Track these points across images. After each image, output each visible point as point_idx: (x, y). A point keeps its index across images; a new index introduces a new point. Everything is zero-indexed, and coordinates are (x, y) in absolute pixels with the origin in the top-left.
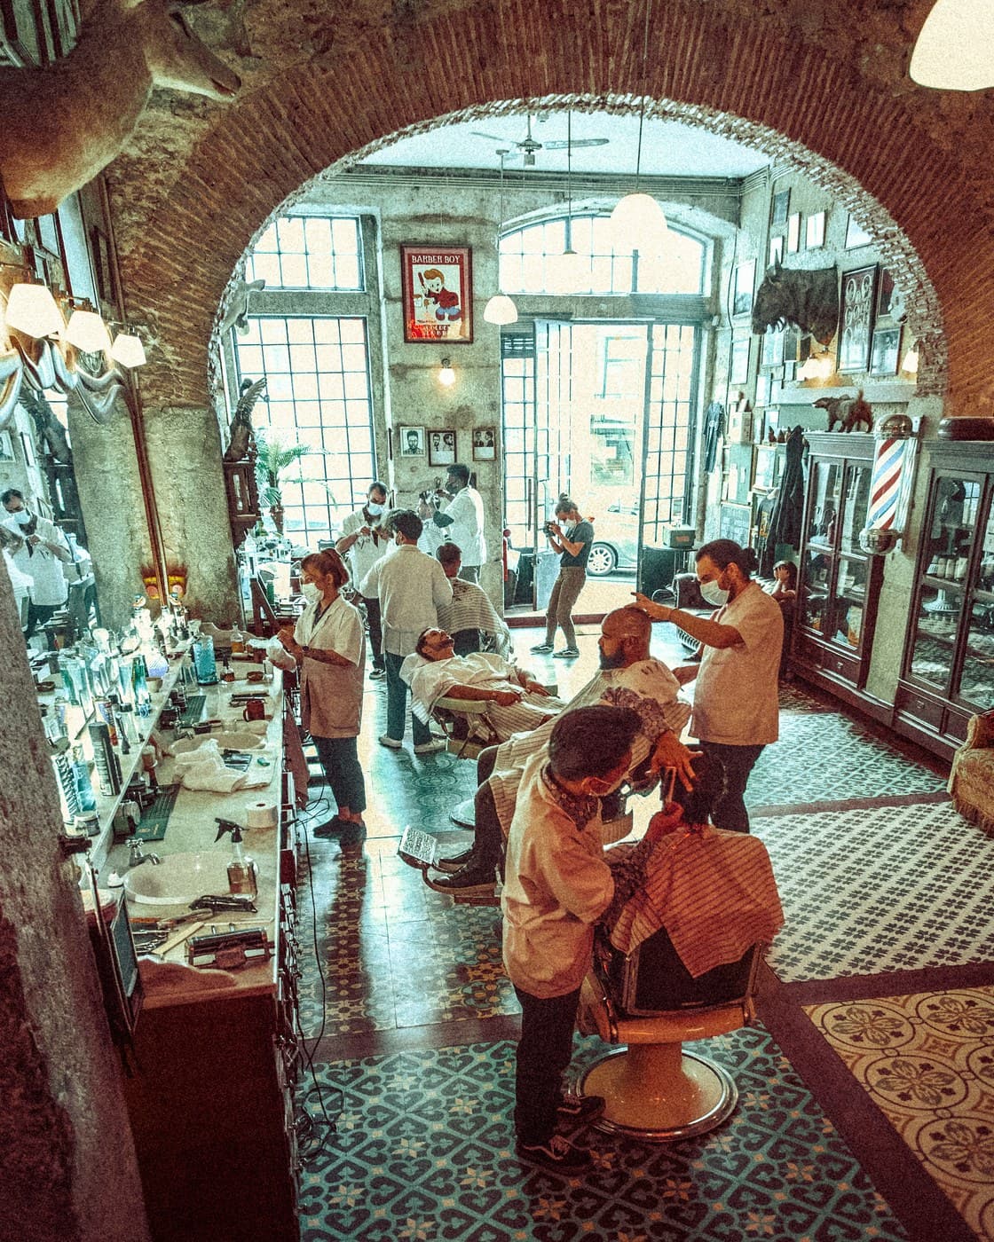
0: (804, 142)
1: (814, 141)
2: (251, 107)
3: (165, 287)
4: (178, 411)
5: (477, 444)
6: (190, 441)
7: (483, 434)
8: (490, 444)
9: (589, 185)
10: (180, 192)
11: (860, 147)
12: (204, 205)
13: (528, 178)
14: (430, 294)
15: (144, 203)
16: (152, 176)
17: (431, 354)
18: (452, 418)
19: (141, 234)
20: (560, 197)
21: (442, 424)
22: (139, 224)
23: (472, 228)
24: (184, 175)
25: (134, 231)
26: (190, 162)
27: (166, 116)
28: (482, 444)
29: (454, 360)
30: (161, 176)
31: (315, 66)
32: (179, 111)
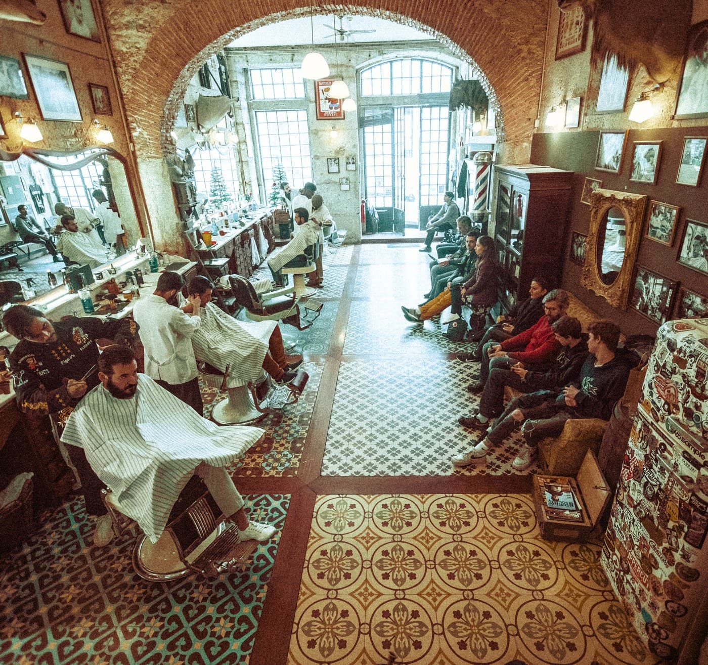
0: (419, 20)
1: (424, 19)
2: (168, 26)
3: (141, 106)
4: (150, 159)
5: (348, 163)
6: (156, 172)
7: (350, 159)
8: (353, 163)
9: (393, 46)
10: (144, 65)
11: (448, 20)
12: (153, 69)
13: (367, 46)
14: (326, 99)
15: (130, 70)
16: (132, 59)
17: (328, 124)
18: (337, 152)
19: (130, 84)
20: (381, 53)
21: (333, 155)
22: (129, 80)
23: (344, 69)
24: (145, 58)
25: (127, 83)
26: (146, 51)
27: (134, 32)
28: (350, 163)
29: (337, 127)
30: (136, 58)
31: (192, 4)
32: (140, 30)
